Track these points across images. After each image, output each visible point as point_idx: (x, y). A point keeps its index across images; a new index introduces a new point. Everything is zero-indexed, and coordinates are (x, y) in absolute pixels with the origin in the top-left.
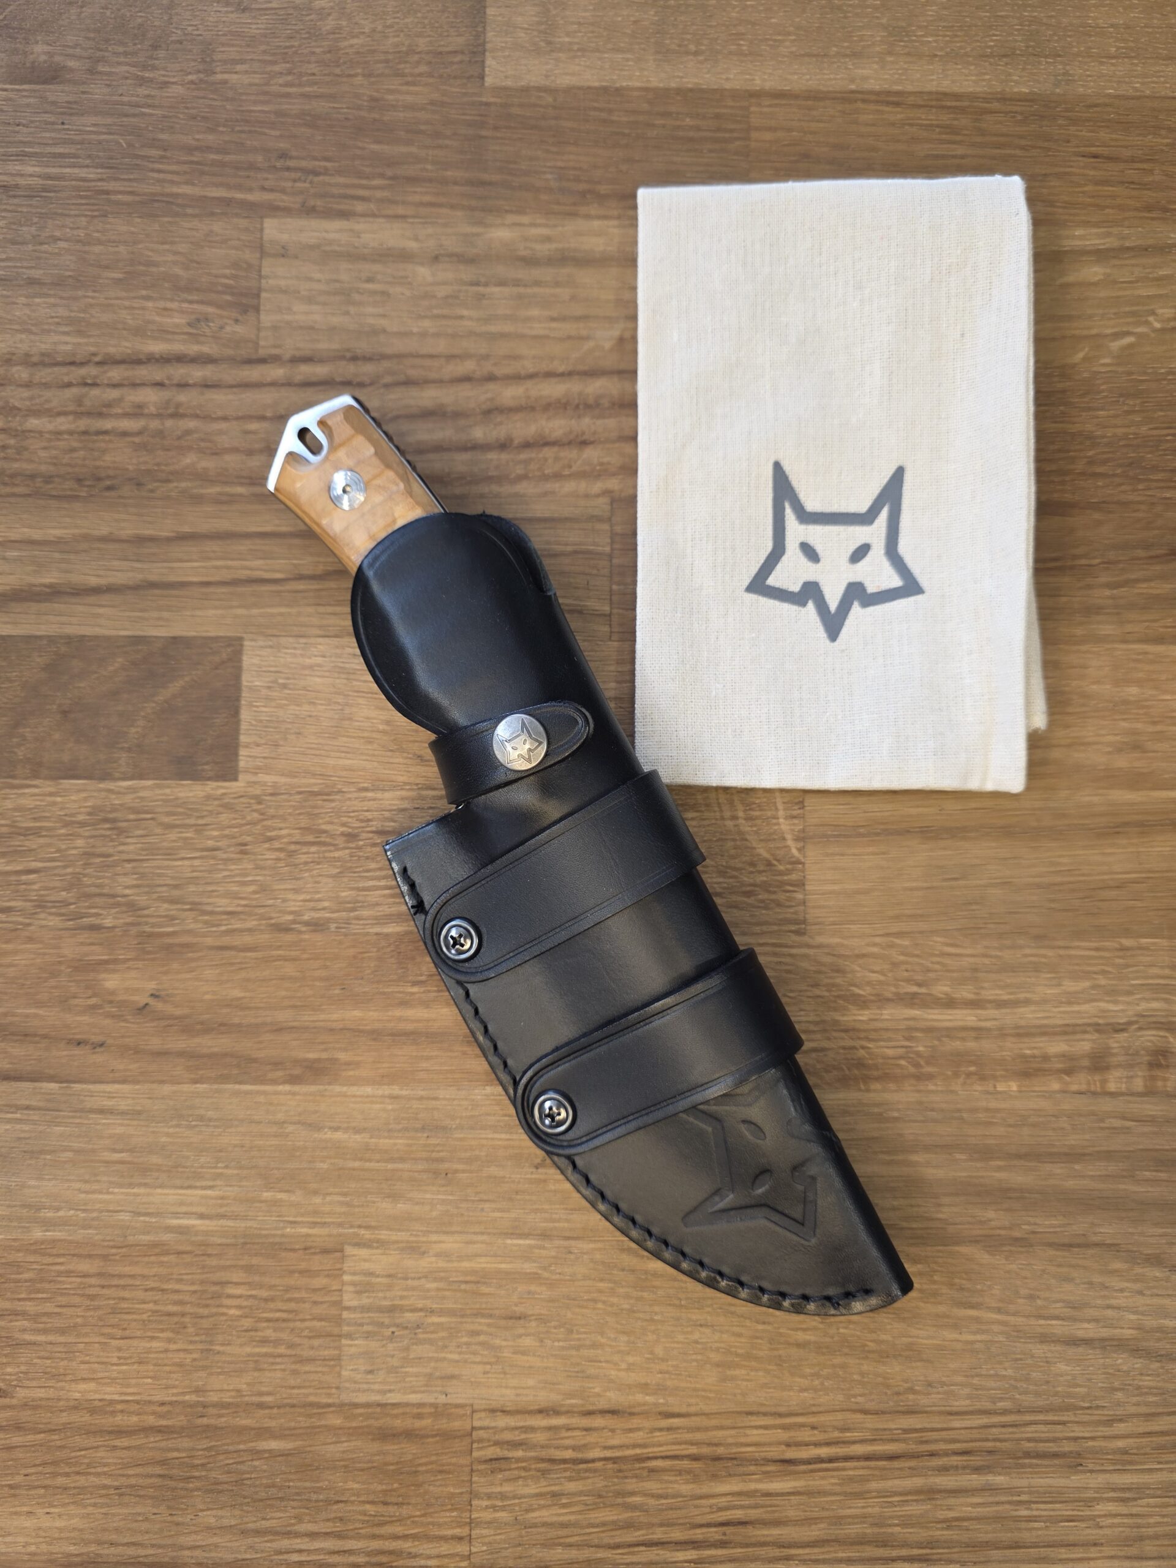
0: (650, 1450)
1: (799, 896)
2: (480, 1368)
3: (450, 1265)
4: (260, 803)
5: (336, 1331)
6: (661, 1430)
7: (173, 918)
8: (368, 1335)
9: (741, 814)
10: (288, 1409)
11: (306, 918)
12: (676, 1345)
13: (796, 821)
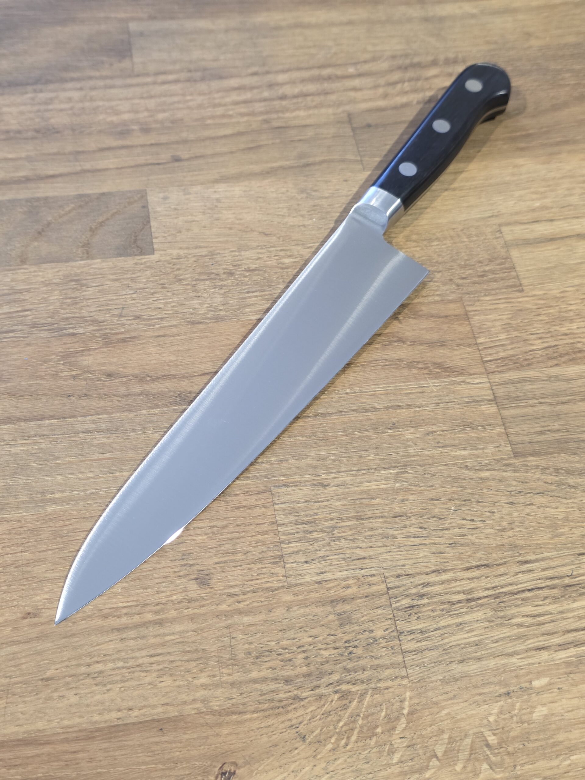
0: (519, 586)
1: (514, 274)
2: (383, 550)
3: (347, 490)
4: (170, 263)
5: (277, 539)
6: (523, 572)
7: (123, 325)
8: (300, 540)
9: (466, 240)
10: (250, 595)
11: (209, 316)
12: (516, 519)
13: (499, 240)
